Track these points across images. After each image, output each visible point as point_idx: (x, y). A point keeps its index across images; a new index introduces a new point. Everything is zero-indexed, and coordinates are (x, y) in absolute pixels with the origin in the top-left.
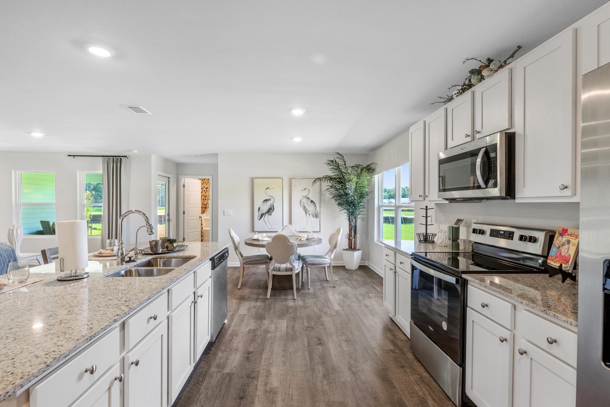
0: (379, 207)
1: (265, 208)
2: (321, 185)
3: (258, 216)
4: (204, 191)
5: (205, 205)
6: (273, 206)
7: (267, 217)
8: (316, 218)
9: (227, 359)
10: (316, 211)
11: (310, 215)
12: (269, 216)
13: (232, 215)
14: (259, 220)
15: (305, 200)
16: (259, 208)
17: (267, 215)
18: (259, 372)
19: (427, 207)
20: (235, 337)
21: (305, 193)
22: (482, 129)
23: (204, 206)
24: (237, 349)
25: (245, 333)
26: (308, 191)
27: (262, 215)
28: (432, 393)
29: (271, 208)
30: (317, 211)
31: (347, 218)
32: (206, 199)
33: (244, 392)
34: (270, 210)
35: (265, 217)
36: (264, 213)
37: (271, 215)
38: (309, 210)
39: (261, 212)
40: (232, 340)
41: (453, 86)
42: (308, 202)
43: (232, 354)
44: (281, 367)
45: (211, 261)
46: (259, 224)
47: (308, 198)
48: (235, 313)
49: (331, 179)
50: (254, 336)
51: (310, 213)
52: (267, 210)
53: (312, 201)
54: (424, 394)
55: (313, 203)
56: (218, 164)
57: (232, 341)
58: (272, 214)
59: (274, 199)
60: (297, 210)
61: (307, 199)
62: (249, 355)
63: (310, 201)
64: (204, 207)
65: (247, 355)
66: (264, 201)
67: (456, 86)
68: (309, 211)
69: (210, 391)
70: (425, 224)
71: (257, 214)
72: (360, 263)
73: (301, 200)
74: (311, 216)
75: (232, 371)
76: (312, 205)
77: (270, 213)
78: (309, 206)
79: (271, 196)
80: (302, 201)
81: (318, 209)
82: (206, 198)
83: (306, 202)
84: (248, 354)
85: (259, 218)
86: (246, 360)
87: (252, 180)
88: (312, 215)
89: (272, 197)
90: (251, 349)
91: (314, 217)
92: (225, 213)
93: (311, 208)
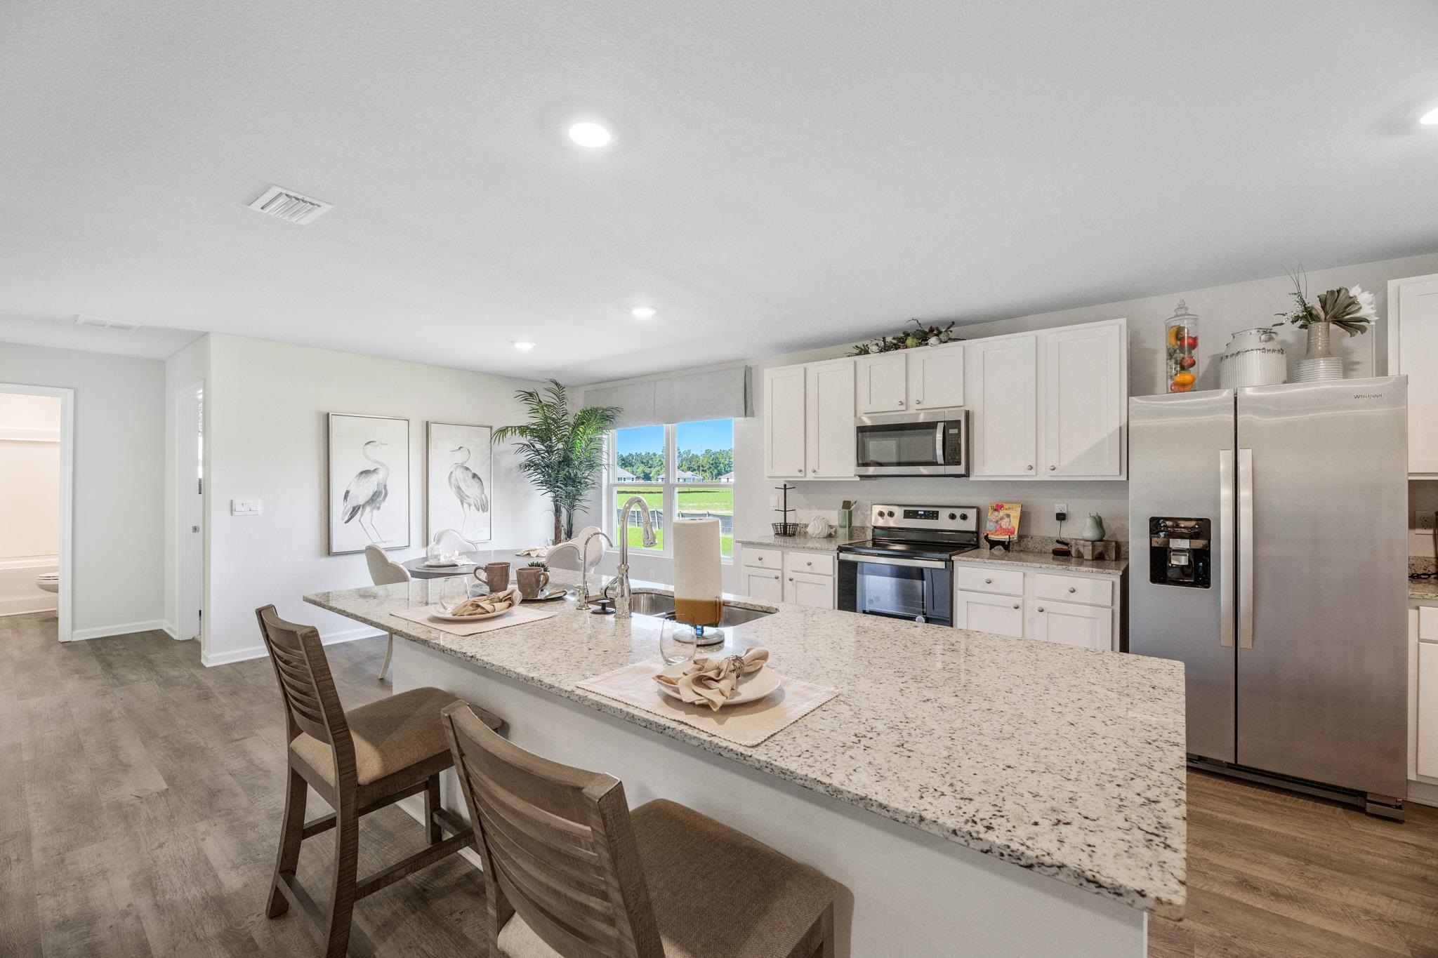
0: (610, 488)
1: (362, 492)
3: (345, 514)
6: (385, 487)
7: (367, 515)
8: (483, 511)
10: (483, 496)
11: (470, 505)
12: (375, 511)
13: (260, 513)
14: (347, 522)
15: (459, 473)
16: (347, 492)
17: (368, 509)
21: (460, 457)
26: (466, 453)
27: (355, 510)
29: (380, 492)
30: (486, 496)
31: (551, 506)
34: (376, 498)
35: (362, 515)
36: (362, 503)
37: (379, 508)
38: (470, 496)
39: (352, 503)
42: (467, 478)
46: (344, 536)
47: (467, 469)
51: (472, 503)
52: (369, 498)
53: (475, 476)
55: (478, 480)
58: (383, 506)
59: (388, 468)
60: (442, 496)
61: (464, 471)
63: (470, 475)
66: (362, 473)
68: (468, 497)
73: (452, 473)
74: (473, 507)
76: (474, 483)
77: (378, 505)
78: (468, 487)
79: (378, 462)
80: (454, 475)
81: (487, 492)
83: (461, 476)
85: (346, 519)
87: (327, 419)
88: (475, 505)
89: (383, 465)
91: (478, 510)
92: (238, 507)
93: (472, 490)
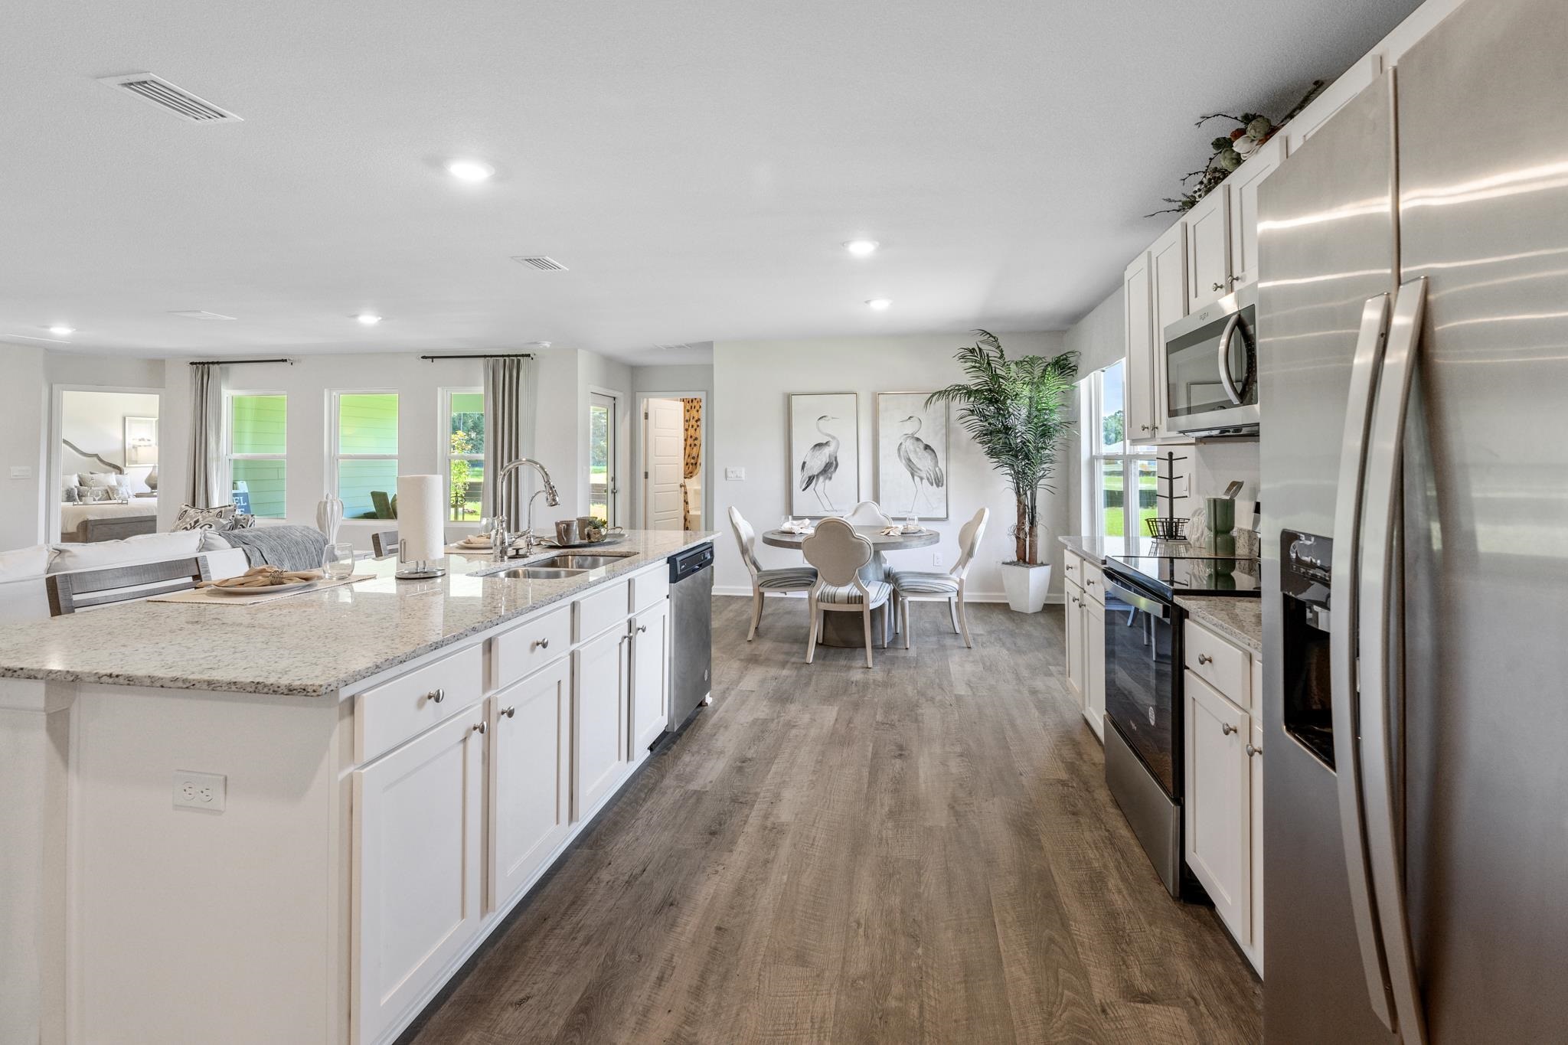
0: (1092, 460)
1: (817, 464)
2: (948, 408)
3: (802, 482)
4: (692, 426)
5: (693, 458)
6: (836, 458)
7: (820, 484)
8: (938, 486)
9: (699, 766)
10: (937, 469)
11: (922, 479)
12: (827, 481)
13: (744, 479)
14: (804, 490)
15: (909, 445)
16: (804, 463)
17: (821, 479)
18: (757, 794)
19: (1171, 454)
20: (722, 729)
21: (910, 428)
22: (1243, 270)
23: (692, 461)
24: (722, 752)
25: (745, 725)
26: (917, 423)
27: (811, 479)
28: (1124, 867)
29: (832, 463)
30: (940, 469)
31: (1012, 485)
32: (695, 445)
33: (720, 825)
34: (829, 468)
35: (816, 484)
36: (816, 473)
37: (830, 478)
38: (921, 468)
39: (808, 473)
40: (715, 735)
41: (1190, 175)
42: (918, 449)
43: (710, 759)
44: (805, 789)
45: (668, 565)
46: (804, 501)
47: (918, 439)
48: (731, 687)
49: (969, 393)
50: (763, 732)
51: (924, 476)
52: (822, 468)
53: (927, 447)
54: (1105, 866)
55: (930, 451)
56: (712, 365)
57: (716, 737)
58: (834, 476)
59: (838, 442)
60: (893, 469)
61: (915, 442)
62: (744, 764)
63: (922, 447)
64: (692, 464)
65: (739, 764)
66: (816, 446)
67: (1197, 173)
68: (919, 469)
69: (655, 817)
70: (1168, 496)
71: (798, 478)
72: (1047, 598)
73: (901, 444)
74: (925, 481)
75: (706, 787)
76: (927, 455)
77: (830, 475)
78: (920, 459)
79: (829, 435)
80: (903, 446)
81: (942, 464)
82: (696, 442)
83: (912, 447)
84: (743, 762)
85: (803, 487)
86: (737, 772)
87: (788, 398)
88: (928, 479)
89: (834, 438)
90: (750, 754)
91: (932, 485)
92: (729, 474)
93: (924, 462)
